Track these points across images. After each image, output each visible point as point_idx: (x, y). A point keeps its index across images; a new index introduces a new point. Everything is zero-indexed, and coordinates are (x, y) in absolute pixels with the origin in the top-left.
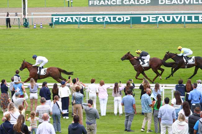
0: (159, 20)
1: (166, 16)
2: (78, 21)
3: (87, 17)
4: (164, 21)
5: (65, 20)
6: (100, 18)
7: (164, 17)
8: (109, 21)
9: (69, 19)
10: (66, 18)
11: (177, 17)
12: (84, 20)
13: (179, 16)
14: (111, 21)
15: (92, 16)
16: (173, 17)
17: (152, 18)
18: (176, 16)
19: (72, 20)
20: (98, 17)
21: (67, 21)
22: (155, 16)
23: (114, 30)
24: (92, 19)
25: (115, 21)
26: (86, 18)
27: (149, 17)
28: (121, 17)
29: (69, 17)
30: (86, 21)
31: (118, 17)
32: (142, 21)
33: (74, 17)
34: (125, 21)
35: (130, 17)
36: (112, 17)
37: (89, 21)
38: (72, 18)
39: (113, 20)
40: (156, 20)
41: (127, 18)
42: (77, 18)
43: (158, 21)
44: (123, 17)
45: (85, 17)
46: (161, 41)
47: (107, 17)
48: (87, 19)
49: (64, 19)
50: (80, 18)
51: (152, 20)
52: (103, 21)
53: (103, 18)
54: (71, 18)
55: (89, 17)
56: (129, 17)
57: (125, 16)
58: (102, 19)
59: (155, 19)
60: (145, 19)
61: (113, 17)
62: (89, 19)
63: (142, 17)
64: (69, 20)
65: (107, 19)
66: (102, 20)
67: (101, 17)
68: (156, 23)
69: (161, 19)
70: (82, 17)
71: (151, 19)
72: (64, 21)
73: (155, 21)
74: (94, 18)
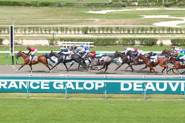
0: (147, 87)
1: (158, 83)
2: (26, 88)
3: (40, 82)
4: (154, 90)
5: (7, 86)
6: (60, 84)
7: (154, 84)
8: (73, 88)
9: (13, 84)
10: (9, 83)
11: (174, 84)
12: (36, 86)
13: (178, 82)
14: (76, 89)
15: (48, 81)
16: (168, 84)
17: (137, 84)
18: (172, 83)
19: (18, 86)
20: (56, 82)
21: (9, 87)
22: (142, 82)
23: (80, 102)
24: (48, 85)
25: (82, 88)
26: (38, 83)
27: (132, 83)
28: (91, 82)
29: (13, 81)
30: (38, 87)
31: (86, 82)
32: (122, 89)
33: (21, 82)
34: (96, 88)
35: (104, 83)
36: (77, 82)
37: (42, 88)
38: (18, 83)
39: (79, 87)
40: (144, 87)
41: (100, 84)
42: (25, 83)
43: (146, 90)
44: (94, 83)
45: (37, 81)
46: (149, 120)
47: (70, 82)
48: (40, 85)
49: (6, 83)
50: (30, 82)
51: (137, 88)
52: (64, 88)
53: (65, 84)
54: (16, 82)
55: (43, 81)
56: (102, 82)
57: (97, 82)
58: (63, 85)
59: (141, 86)
60: (126, 86)
61: (79, 83)
62: (42, 85)
63: (122, 83)
64: (13, 86)
65: (69, 85)
66: (62, 87)
67: (61, 81)
68: (143, 91)
69: (150, 86)
70: (33, 81)
71: (135, 86)
72: (5, 87)
73: (142, 90)
74: (51, 84)
